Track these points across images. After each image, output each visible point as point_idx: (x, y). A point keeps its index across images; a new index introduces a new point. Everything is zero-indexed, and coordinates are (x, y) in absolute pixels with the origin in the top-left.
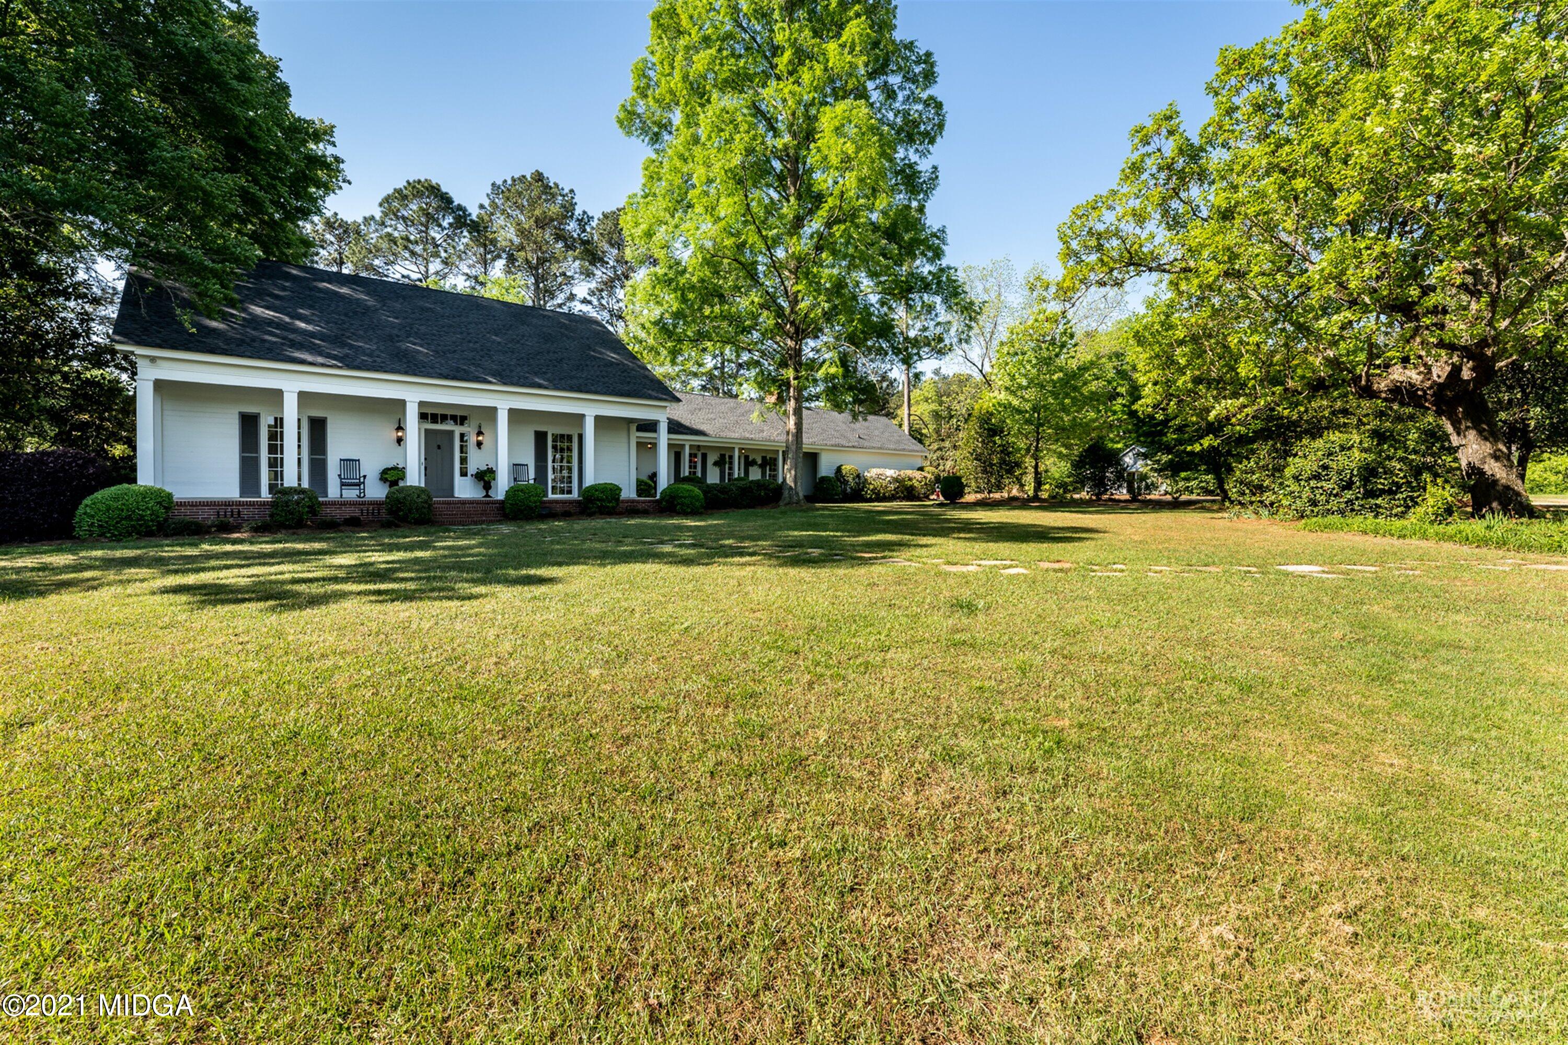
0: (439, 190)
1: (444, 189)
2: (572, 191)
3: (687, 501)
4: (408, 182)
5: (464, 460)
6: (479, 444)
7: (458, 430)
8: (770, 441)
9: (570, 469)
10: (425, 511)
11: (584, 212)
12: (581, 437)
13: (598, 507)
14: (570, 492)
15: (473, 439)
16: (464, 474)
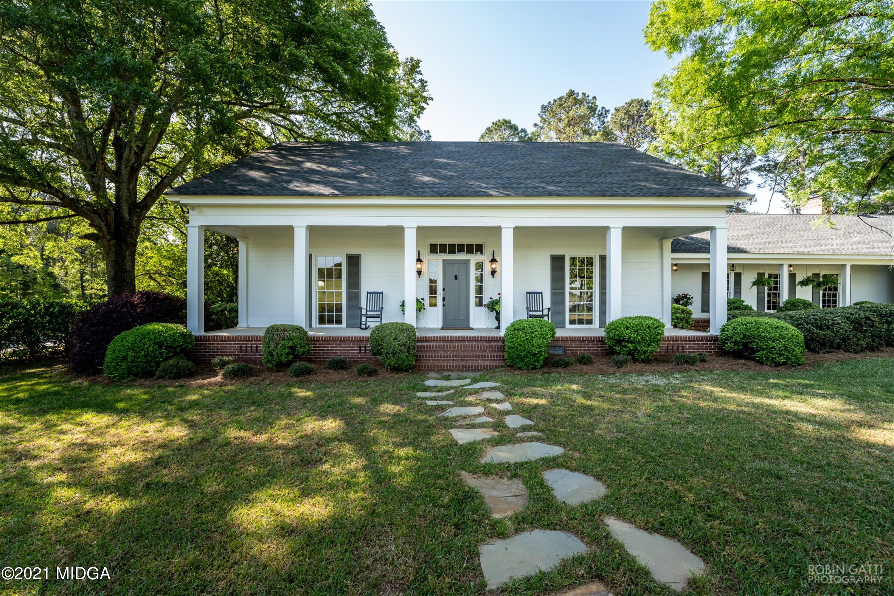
0: (510, 123)
1: (513, 123)
2: (595, 98)
3: (777, 345)
4: (493, 123)
5: (480, 290)
6: (493, 272)
7: (474, 259)
8: (834, 254)
9: (590, 298)
10: (403, 356)
11: (603, 108)
12: (603, 259)
13: (630, 353)
14: (590, 322)
15: (488, 267)
16: (480, 304)
